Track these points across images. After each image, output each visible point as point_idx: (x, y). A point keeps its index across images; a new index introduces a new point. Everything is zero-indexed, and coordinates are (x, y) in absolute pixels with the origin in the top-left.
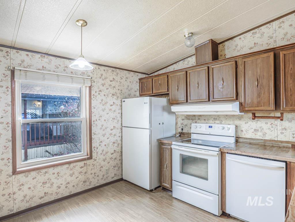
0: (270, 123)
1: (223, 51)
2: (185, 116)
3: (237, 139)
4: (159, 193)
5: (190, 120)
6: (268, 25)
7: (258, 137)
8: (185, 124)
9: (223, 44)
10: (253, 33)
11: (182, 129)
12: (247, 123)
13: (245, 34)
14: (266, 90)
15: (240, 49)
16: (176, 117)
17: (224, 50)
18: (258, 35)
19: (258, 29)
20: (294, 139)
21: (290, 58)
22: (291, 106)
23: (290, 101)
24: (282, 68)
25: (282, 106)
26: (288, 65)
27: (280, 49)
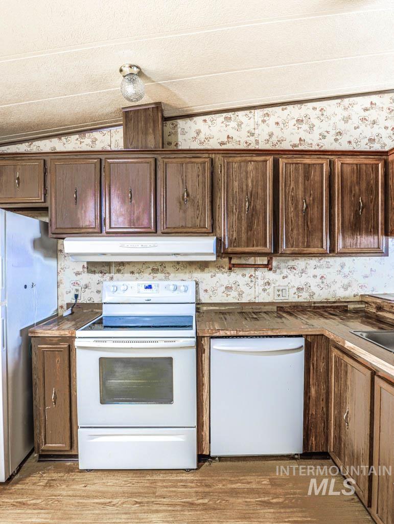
0: (249, 275)
1: (172, 135)
2: (84, 266)
3: (199, 306)
4: (35, 478)
5: (97, 275)
6: (247, 112)
7: (231, 300)
8: (83, 283)
9: (173, 122)
10: (226, 118)
11: (76, 296)
12: (214, 276)
13: (214, 115)
14: (261, 218)
15: (205, 141)
16: (59, 267)
17: (176, 134)
18: (233, 124)
19: (233, 113)
20: (279, 298)
21: (292, 172)
22: (292, 247)
23: (290, 238)
24: (282, 186)
25: (281, 247)
26: (289, 182)
27: (278, 154)
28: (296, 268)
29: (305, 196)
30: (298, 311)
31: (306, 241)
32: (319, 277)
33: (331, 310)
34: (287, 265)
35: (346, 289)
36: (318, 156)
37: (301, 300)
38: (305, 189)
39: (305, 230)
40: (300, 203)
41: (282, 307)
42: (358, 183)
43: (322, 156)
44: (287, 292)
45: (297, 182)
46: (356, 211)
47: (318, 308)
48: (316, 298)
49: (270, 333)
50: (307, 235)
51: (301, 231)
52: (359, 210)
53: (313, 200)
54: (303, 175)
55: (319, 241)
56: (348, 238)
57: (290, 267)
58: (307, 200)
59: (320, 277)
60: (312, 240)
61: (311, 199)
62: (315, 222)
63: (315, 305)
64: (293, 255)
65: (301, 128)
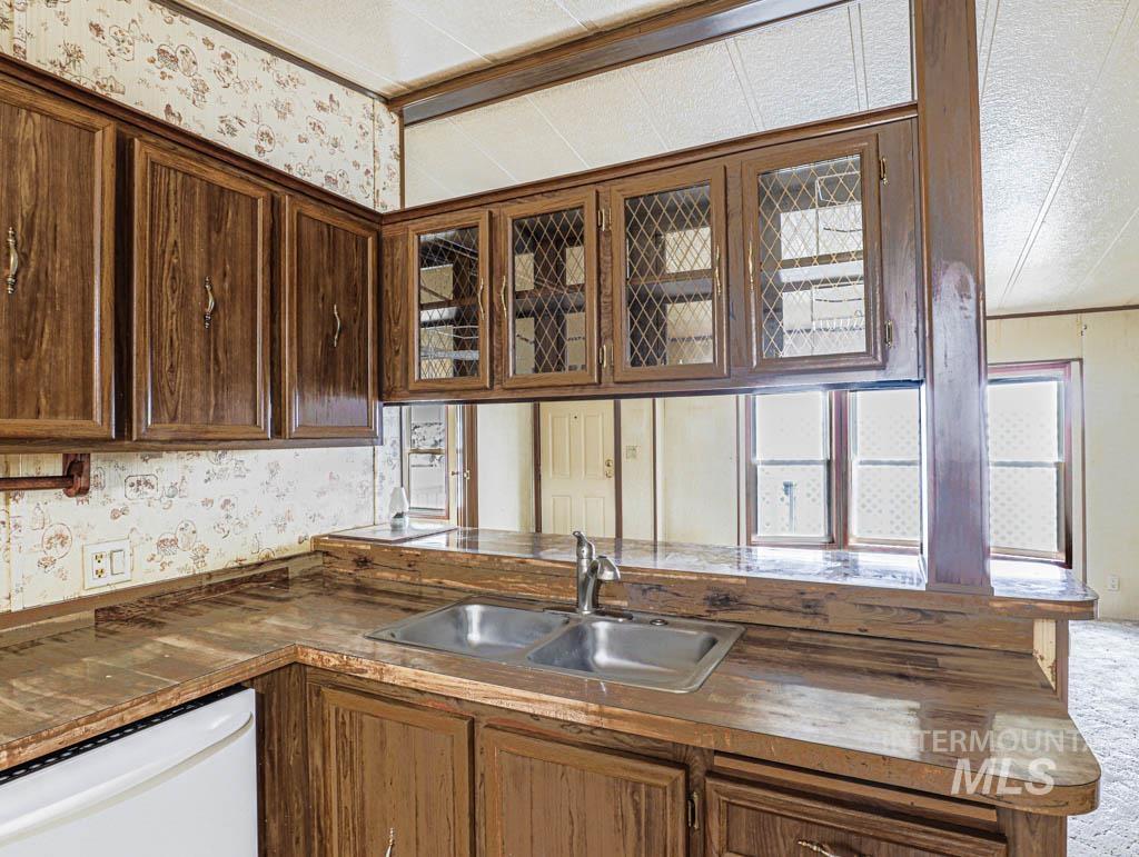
20: (102, 582)
21: (172, 192)
22: (173, 419)
23: (167, 394)
24: (142, 229)
25: (139, 420)
26: (162, 223)
27: (130, 124)
28: (153, 481)
29: (209, 273)
30: (164, 609)
31: (213, 403)
32: (217, 504)
33: (252, 588)
34: (125, 474)
35: (282, 528)
36: (244, 174)
37: (172, 574)
38: (209, 253)
39: (209, 371)
40: (198, 292)
41: (112, 609)
42: (332, 271)
43: (252, 177)
44: (128, 557)
45: (186, 228)
46: (328, 335)
47: (220, 587)
48: (214, 563)
49: (145, 711)
50: (216, 387)
51: (198, 373)
52: (334, 334)
53: (233, 289)
54: (204, 215)
55: (247, 405)
56: (311, 401)
57: (134, 480)
58: (216, 287)
59: (222, 502)
60: (229, 403)
61: (227, 285)
62: (237, 352)
63: (212, 581)
64: (175, 446)
65: (170, 77)
